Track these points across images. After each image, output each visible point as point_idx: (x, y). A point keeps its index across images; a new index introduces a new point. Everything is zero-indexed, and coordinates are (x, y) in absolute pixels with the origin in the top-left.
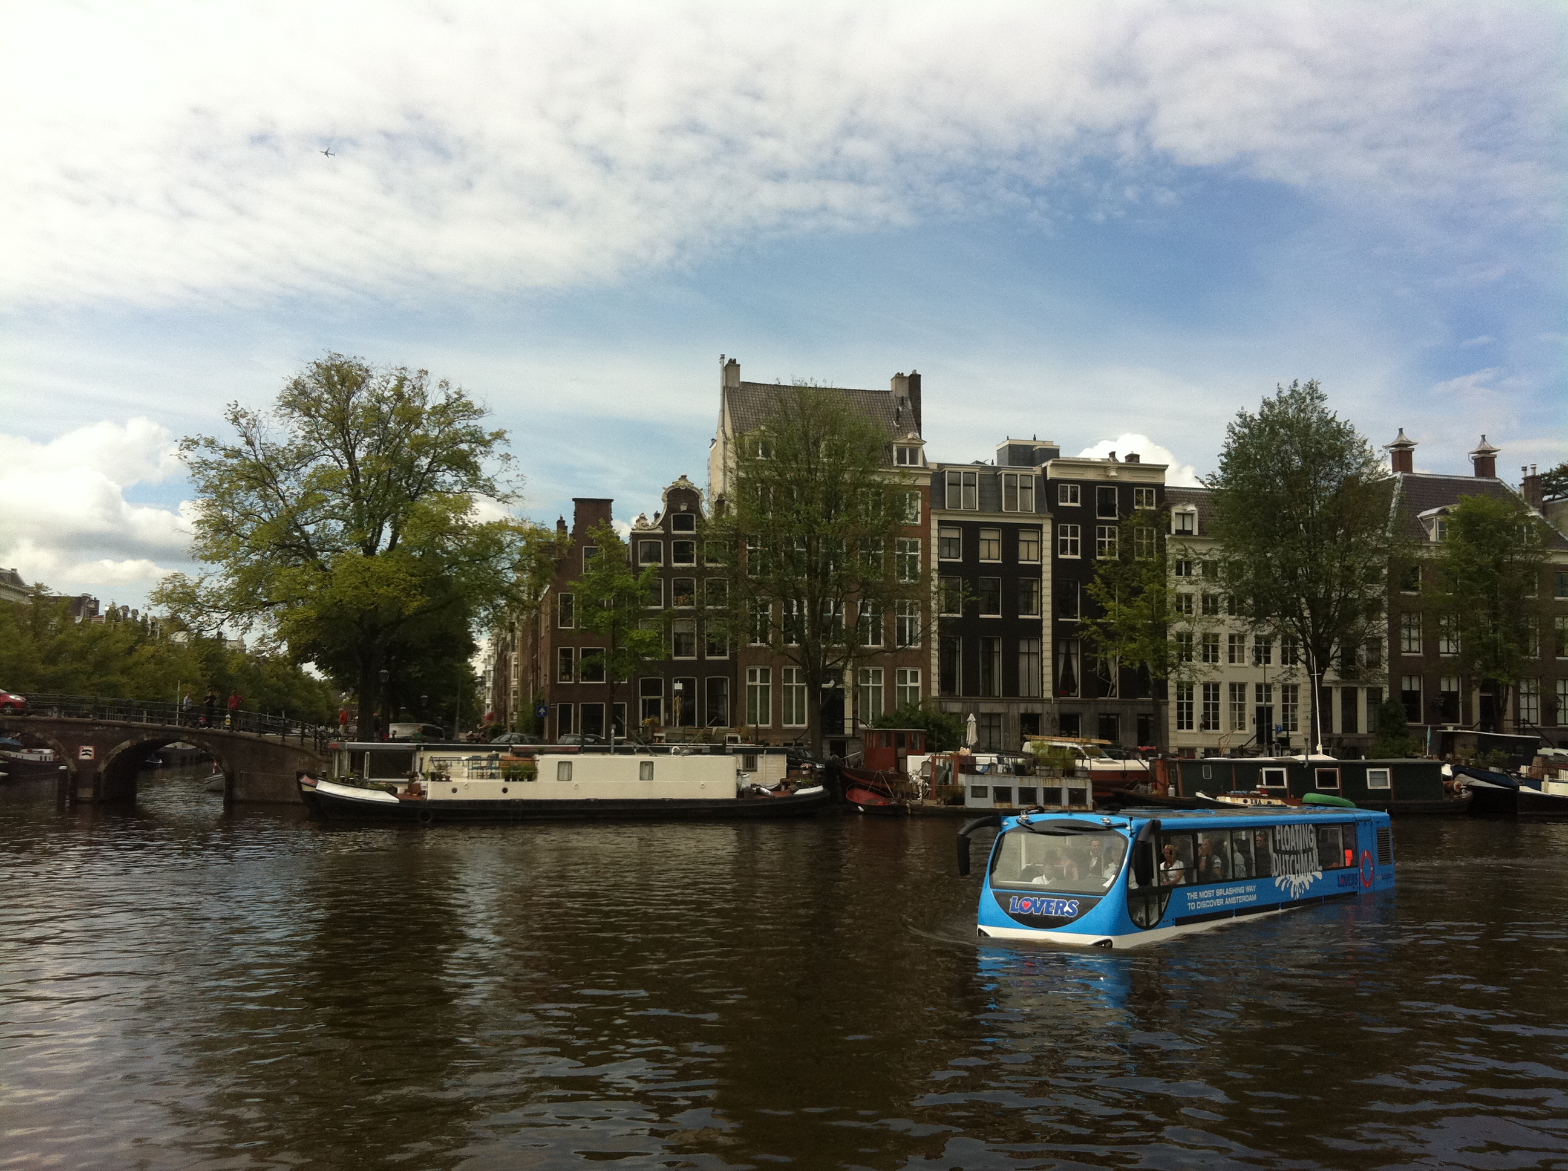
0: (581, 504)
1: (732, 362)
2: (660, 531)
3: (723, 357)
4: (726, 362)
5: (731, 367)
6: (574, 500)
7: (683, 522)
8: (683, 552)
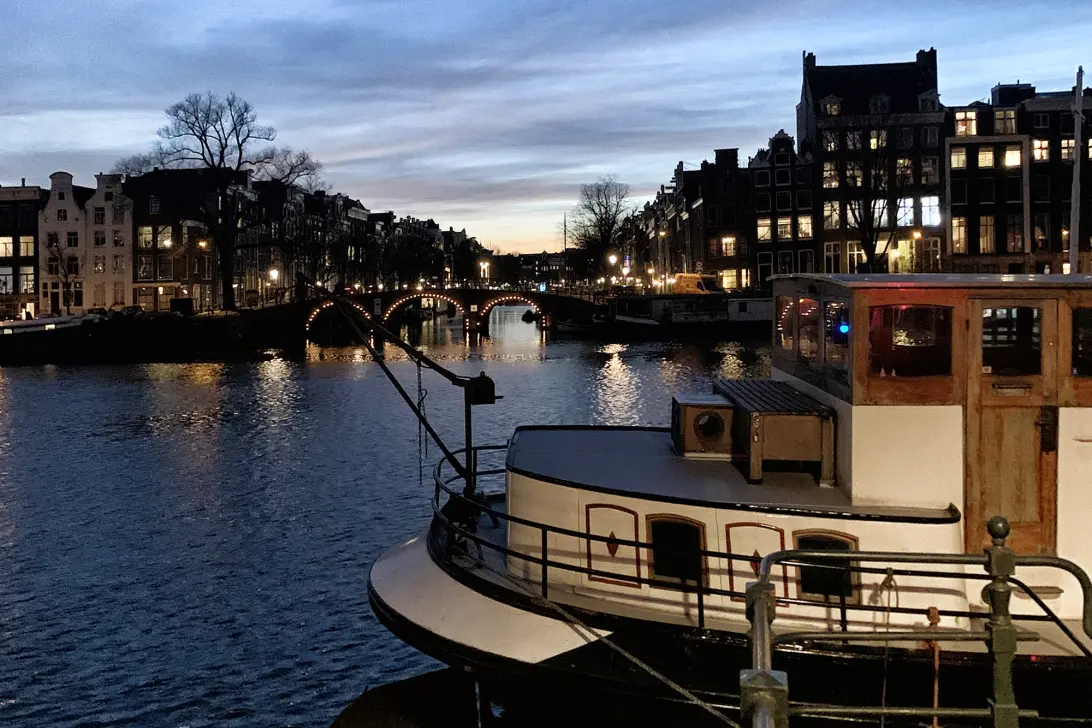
0: (720, 154)
1: (810, 55)
2: (768, 165)
3: (804, 52)
4: (806, 55)
5: (809, 59)
6: (717, 151)
7: (782, 159)
8: (783, 177)
